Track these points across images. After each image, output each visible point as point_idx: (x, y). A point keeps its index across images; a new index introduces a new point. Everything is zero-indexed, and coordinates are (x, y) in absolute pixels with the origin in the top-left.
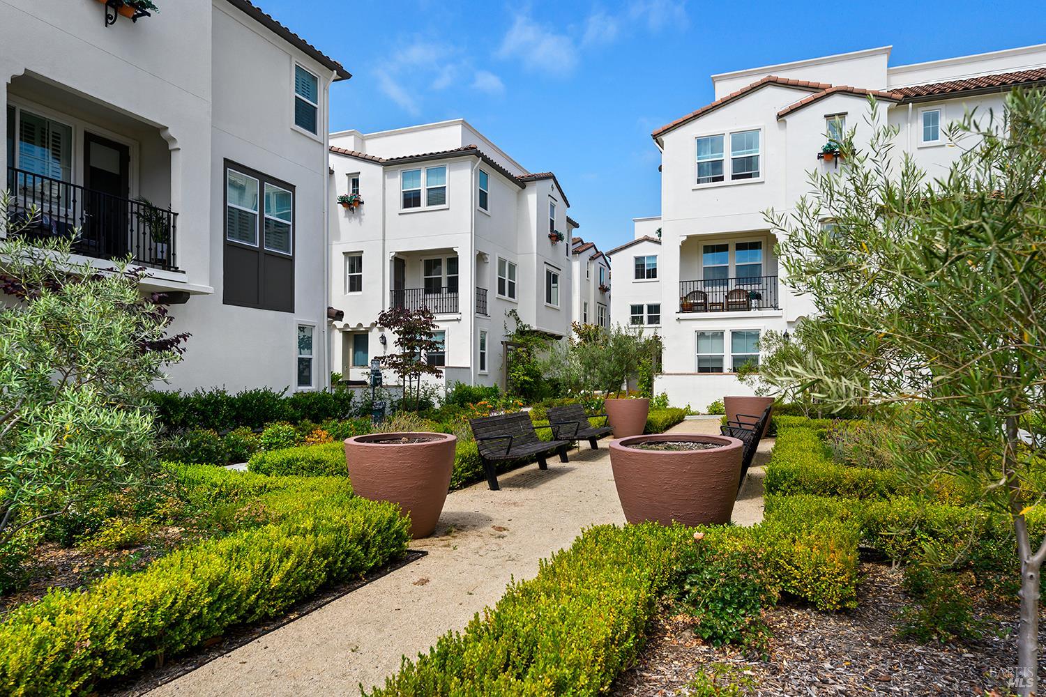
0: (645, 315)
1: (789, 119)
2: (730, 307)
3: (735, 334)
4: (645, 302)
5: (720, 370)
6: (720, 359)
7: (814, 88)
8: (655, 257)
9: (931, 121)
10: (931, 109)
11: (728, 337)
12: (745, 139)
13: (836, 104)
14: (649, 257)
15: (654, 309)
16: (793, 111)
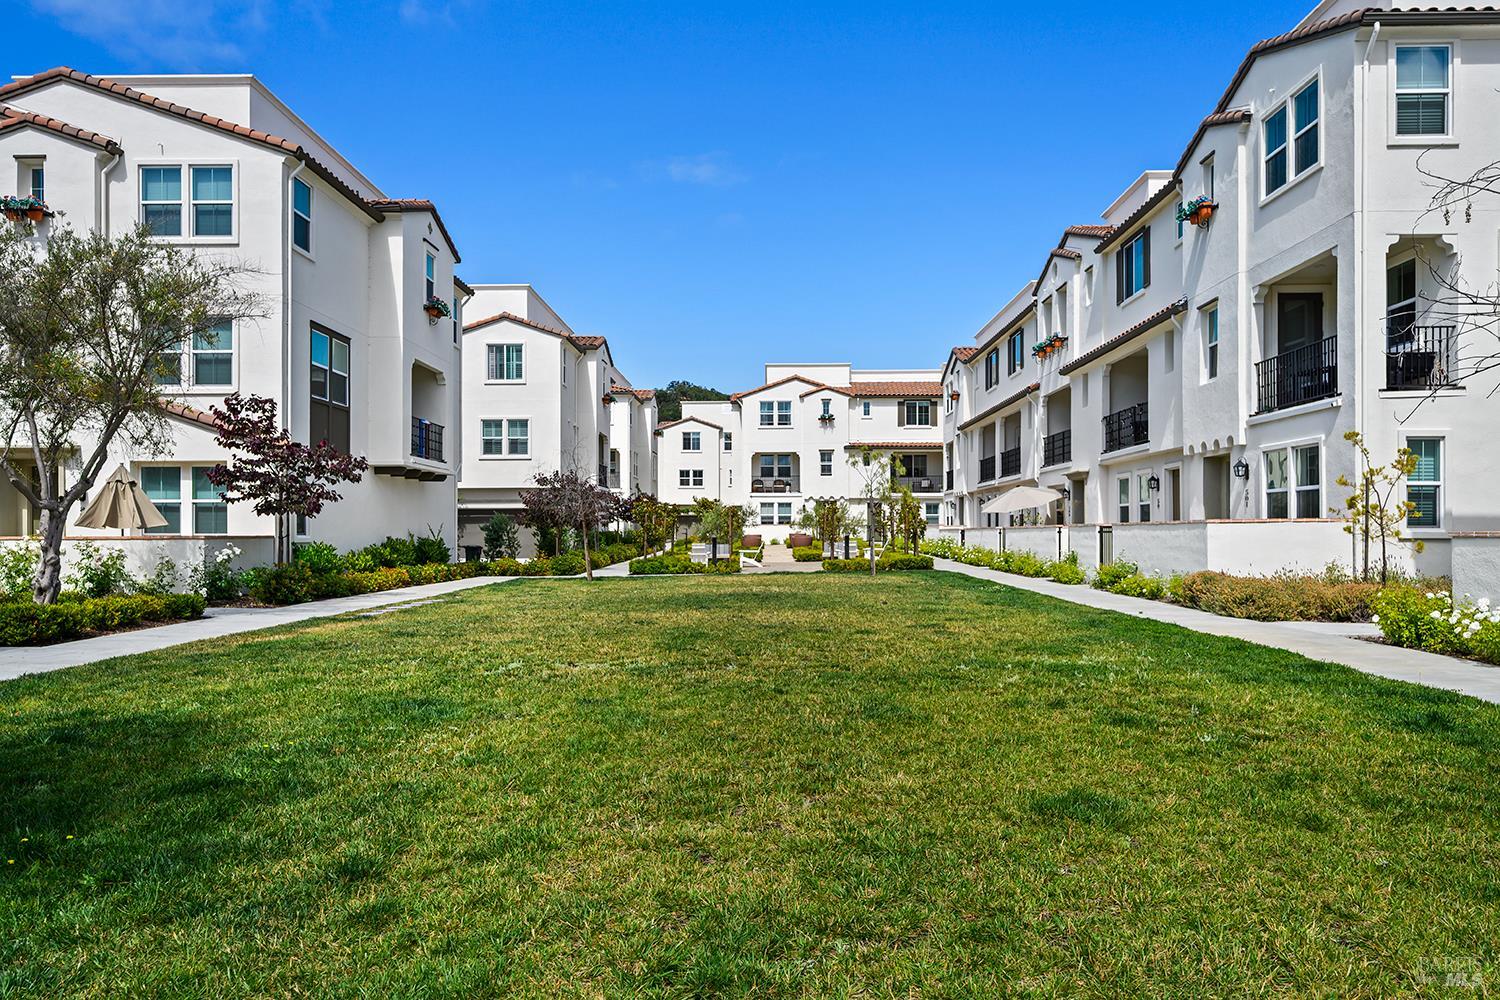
0: (691, 478)
1: (806, 399)
2: (777, 490)
3: (780, 505)
4: (691, 468)
5: (772, 523)
6: (772, 518)
7: (817, 385)
8: (699, 433)
9: (867, 406)
10: (866, 401)
11: (776, 506)
12: (785, 405)
13: (826, 394)
14: (694, 433)
15: (698, 474)
16: (807, 395)
